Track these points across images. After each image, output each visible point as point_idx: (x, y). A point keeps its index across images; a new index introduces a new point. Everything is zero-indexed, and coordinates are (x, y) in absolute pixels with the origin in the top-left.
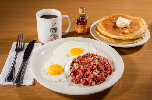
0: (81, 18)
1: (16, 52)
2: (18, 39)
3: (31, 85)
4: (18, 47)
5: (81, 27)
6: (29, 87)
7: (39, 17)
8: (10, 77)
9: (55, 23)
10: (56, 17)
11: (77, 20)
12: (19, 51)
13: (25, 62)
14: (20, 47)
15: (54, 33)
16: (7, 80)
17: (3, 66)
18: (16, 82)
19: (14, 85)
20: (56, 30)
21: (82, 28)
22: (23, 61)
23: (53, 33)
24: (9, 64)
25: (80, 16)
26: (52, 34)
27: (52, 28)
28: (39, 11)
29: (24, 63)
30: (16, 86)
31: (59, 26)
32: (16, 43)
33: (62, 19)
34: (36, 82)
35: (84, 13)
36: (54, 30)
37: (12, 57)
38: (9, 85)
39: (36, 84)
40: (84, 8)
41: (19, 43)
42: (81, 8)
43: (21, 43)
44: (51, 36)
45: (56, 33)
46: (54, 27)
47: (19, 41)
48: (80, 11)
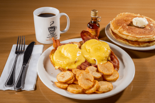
0: (93, 21)
1: (16, 55)
2: (18, 41)
3: (33, 89)
4: (18, 50)
5: (92, 31)
6: (31, 92)
7: (36, 15)
8: (10, 82)
9: (53, 22)
10: (54, 15)
11: (89, 23)
12: (19, 54)
13: (26, 65)
14: (20, 50)
15: (53, 32)
16: (7, 84)
17: (3, 70)
18: (16, 87)
19: (15, 90)
20: (54, 29)
21: (94, 32)
22: (23, 65)
23: (51, 32)
24: (9, 68)
25: (92, 19)
26: (51, 34)
27: (50, 26)
28: (37, 9)
29: (24, 66)
30: (18, 91)
31: (58, 24)
32: (16, 45)
33: (60, 17)
34: (37, 87)
35: (97, 17)
36: (52, 29)
37: (12, 60)
38: (9, 90)
39: (37, 89)
40: (96, 11)
41: (19, 45)
42: (93, 11)
43: (21, 45)
44: (49, 35)
45: (55, 32)
46: (52, 26)
47: (19, 43)
48: (92, 15)
